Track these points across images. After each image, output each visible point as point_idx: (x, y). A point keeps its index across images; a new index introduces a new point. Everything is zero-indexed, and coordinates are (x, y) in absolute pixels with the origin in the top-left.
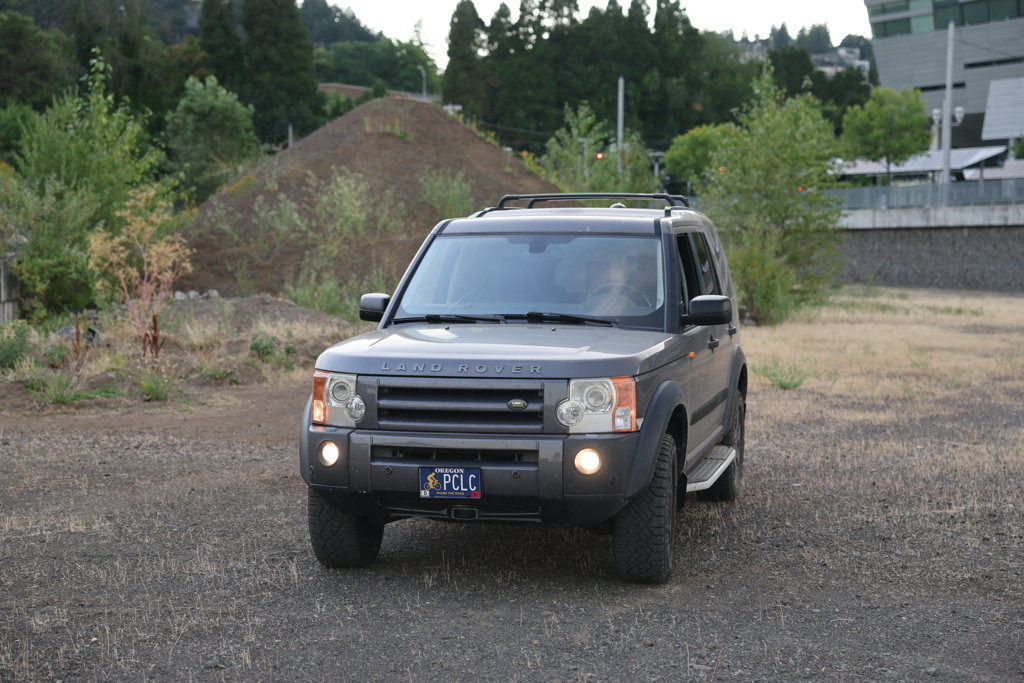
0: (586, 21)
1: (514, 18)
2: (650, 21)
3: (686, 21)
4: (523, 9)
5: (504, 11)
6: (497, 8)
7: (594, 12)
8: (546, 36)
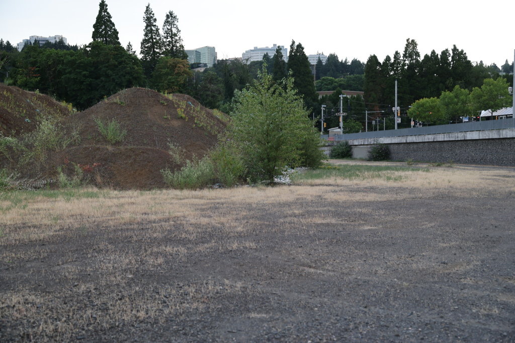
0: (422, 61)
1: (392, 60)
2: (450, 59)
3: (466, 58)
4: (395, 57)
5: (388, 58)
6: (385, 58)
7: (426, 56)
8: (406, 67)
